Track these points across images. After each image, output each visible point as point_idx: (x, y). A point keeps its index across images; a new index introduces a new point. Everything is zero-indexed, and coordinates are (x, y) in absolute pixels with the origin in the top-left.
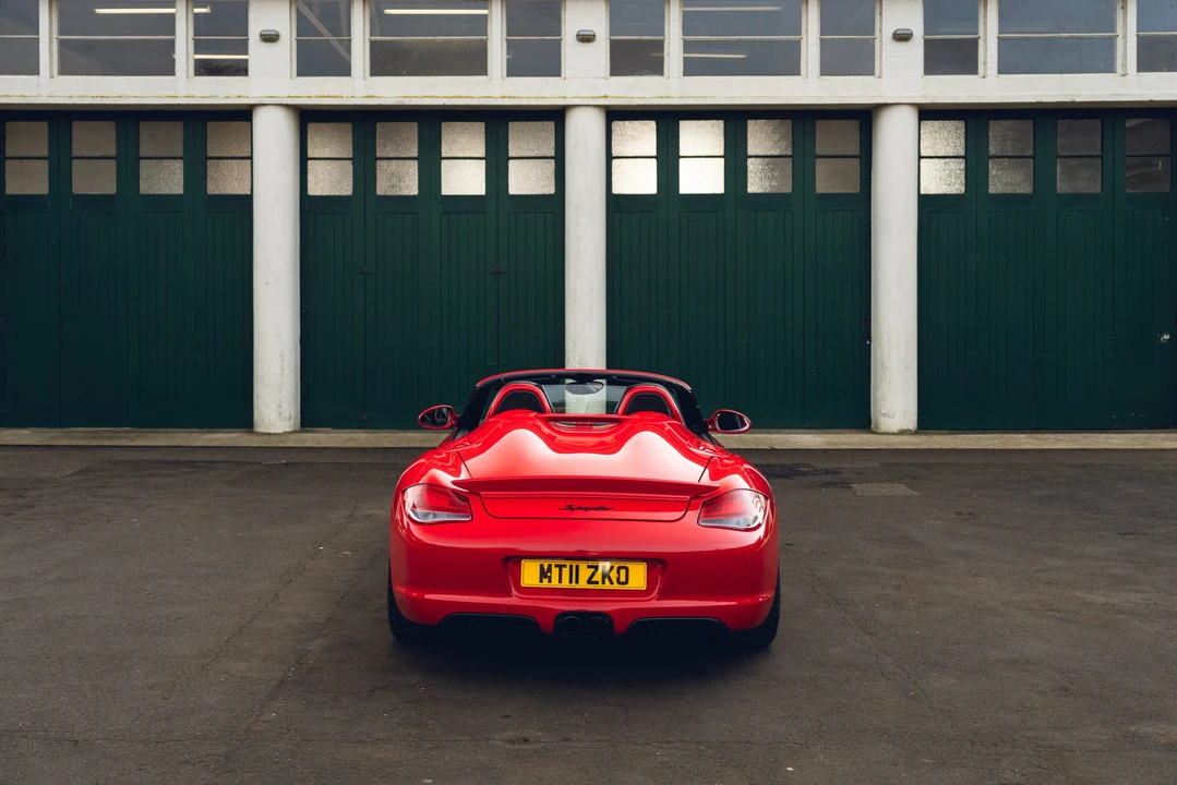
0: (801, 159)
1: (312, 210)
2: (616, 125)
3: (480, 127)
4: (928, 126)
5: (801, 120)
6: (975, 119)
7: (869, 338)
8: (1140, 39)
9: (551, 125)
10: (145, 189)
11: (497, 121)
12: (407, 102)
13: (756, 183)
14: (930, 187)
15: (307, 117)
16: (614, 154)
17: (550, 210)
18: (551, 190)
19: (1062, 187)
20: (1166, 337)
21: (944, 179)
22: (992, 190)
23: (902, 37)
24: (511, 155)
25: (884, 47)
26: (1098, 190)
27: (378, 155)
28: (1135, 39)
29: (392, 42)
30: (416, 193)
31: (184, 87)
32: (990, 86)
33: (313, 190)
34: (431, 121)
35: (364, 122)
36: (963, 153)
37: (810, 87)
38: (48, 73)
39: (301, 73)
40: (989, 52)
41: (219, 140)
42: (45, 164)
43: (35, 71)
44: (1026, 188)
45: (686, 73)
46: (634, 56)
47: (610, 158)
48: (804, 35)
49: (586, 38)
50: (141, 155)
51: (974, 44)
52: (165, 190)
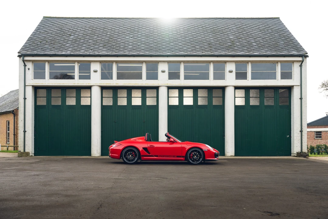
0: (210, 98)
1: (104, 108)
2: (169, 90)
3: (140, 90)
4: (236, 90)
5: (210, 89)
6: (247, 89)
7: (224, 136)
8: (281, 72)
9: (156, 90)
10: (67, 104)
11: (144, 89)
12: (125, 85)
13: (200, 103)
14: (238, 103)
15: (103, 88)
16: (169, 96)
17: (155, 108)
18: (156, 104)
19: (266, 104)
20: (288, 136)
21: (240, 102)
22: (251, 104)
23: (231, 72)
24: (147, 96)
25: (227, 74)
26: (273, 104)
27: (118, 96)
28: (280, 72)
29: (121, 72)
30: (126, 105)
31: (77, 82)
32: (249, 82)
33: (104, 104)
34: (129, 89)
35: (115, 89)
36: (244, 96)
37: (211, 82)
38: (47, 79)
39: (102, 79)
40: (249, 75)
41: (84, 93)
42: (45, 98)
43: (44, 78)
44: (258, 104)
45: (185, 79)
46: (173, 75)
47: (168, 97)
48: (210, 71)
49: (163, 72)
50: (67, 96)
51: (246, 73)
52: (72, 104)
